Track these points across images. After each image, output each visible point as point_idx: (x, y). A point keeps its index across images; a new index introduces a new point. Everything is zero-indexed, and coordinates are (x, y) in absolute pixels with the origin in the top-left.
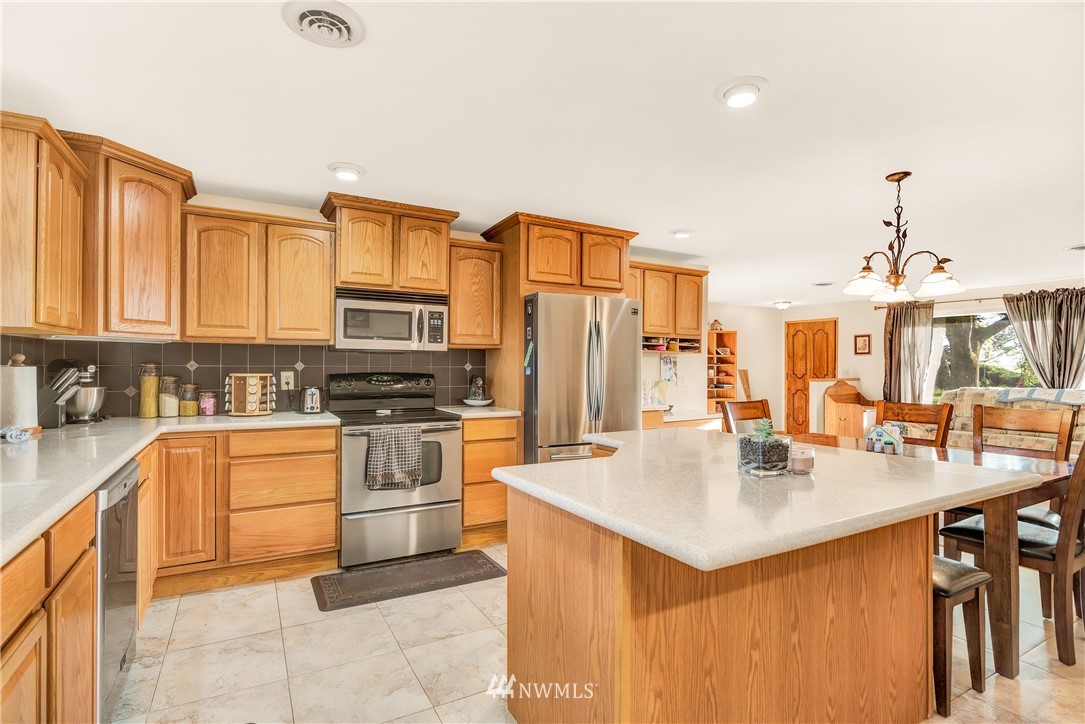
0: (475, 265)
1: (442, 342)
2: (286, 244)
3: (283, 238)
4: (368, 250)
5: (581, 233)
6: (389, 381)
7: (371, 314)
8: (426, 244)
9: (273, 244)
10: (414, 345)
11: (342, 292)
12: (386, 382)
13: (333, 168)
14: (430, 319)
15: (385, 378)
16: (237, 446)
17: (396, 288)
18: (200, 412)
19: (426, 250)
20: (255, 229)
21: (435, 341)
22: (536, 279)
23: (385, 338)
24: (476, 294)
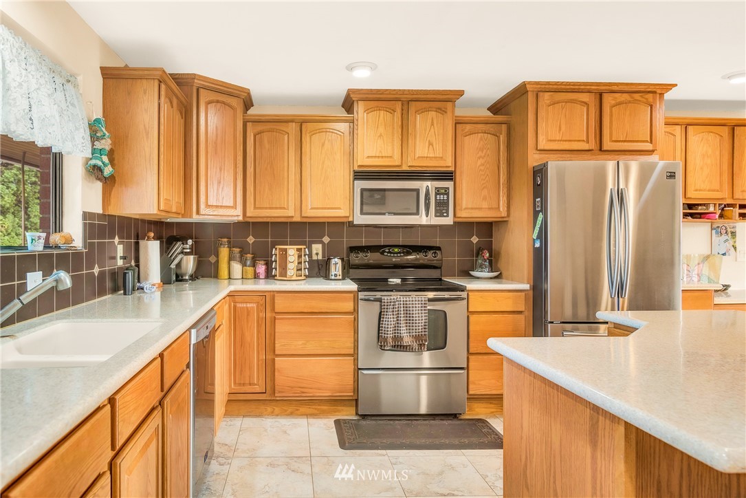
0: (481, 139)
1: (447, 216)
2: (315, 138)
3: (313, 133)
4: (381, 135)
5: (599, 94)
6: (400, 253)
7: (387, 193)
8: (432, 124)
9: (306, 139)
10: (423, 219)
11: (360, 175)
12: (397, 253)
13: (350, 68)
14: (436, 194)
15: (396, 250)
16: (280, 304)
17: (405, 168)
18: (256, 276)
19: (432, 130)
20: (293, 128)
21: (442, 216)
22: (546, 148)
23: (395, 214)
24: (482, 168)
